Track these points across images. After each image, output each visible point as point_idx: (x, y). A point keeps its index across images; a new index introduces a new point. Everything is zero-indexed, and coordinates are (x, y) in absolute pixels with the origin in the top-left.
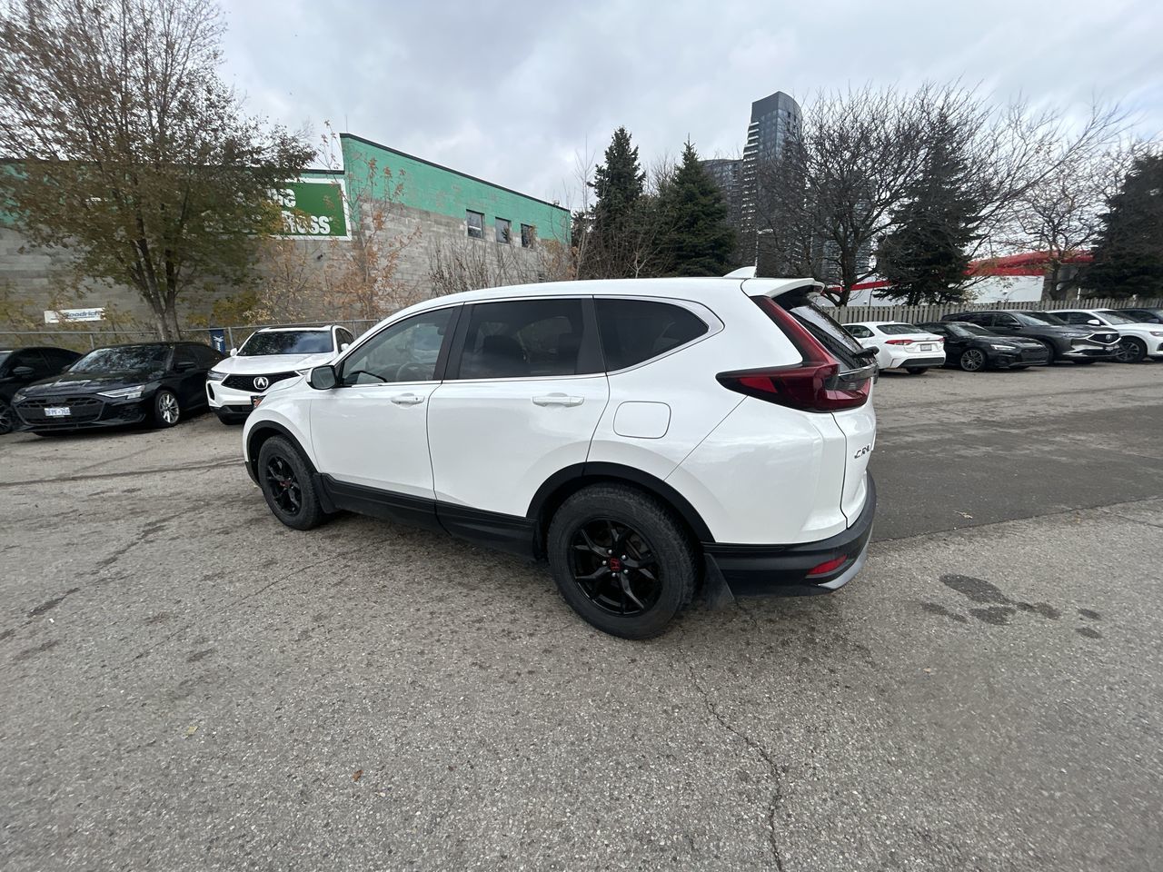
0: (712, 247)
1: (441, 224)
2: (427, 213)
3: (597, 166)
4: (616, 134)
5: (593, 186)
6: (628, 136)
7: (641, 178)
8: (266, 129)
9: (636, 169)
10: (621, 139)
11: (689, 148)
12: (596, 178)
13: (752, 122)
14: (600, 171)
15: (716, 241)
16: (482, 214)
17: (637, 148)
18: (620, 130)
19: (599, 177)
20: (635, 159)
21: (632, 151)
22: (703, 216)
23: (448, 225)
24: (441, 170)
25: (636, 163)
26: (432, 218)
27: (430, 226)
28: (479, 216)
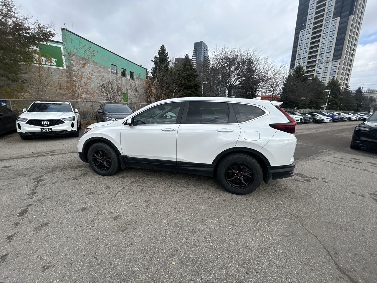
0: (194, 86)
1: (102, 68)
2: (96, 63)
3: (155, 55)
4: (161, 47)
5: (153, 61)
6: (165, 48)
7: (169, 62)
8: (31, 21)
9: (167, 58)
10: (163, 49)
11: (187, 55)
12: (154, 59)
13: (195, 48)
14: (156, 57)
15: (195, 84)
16: (116, 66)
17: (168, 52)
18: (162, 46)
19: (155, 59)
20: (167, 55)
21: (167, 52)
22: (192, 76)
23: (104, 68)
24: (102, 48)
25: (168, 57)
26: (98, 65)
27: (98, 68)
28: (115, 67)
